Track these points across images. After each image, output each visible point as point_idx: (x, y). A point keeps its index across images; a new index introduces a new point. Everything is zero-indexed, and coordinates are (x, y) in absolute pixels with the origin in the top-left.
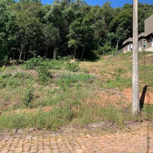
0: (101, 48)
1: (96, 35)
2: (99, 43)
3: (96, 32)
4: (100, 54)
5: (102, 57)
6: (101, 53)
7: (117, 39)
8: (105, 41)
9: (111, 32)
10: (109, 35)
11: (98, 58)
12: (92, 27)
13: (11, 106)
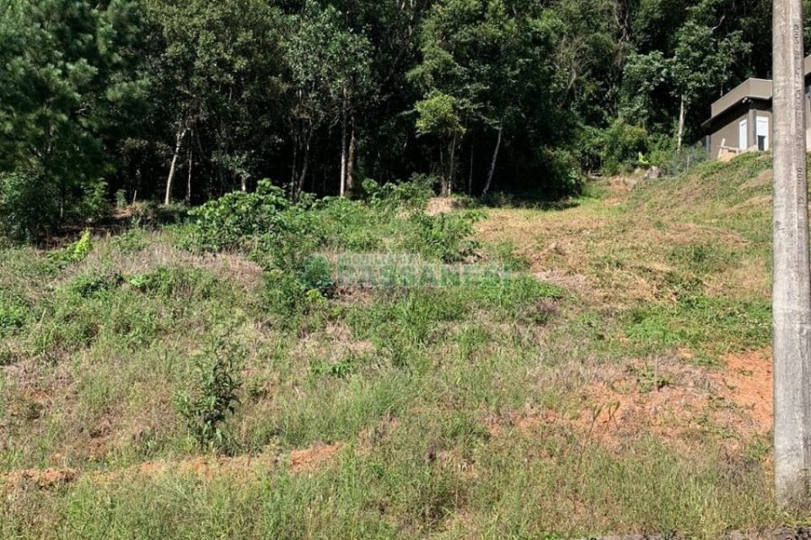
0: (594, 137)
1: (567, 67)
2: (582, 108)
3: (566, 52)
4: (585, 169)
5: (598, 182)
6: (593, 164)
7: (682, 89)
8: (616, 97)
9: (644, 50)
10: (636, 63)
11: (577, 190)
12: (543, 24)
13: (122, 440)
